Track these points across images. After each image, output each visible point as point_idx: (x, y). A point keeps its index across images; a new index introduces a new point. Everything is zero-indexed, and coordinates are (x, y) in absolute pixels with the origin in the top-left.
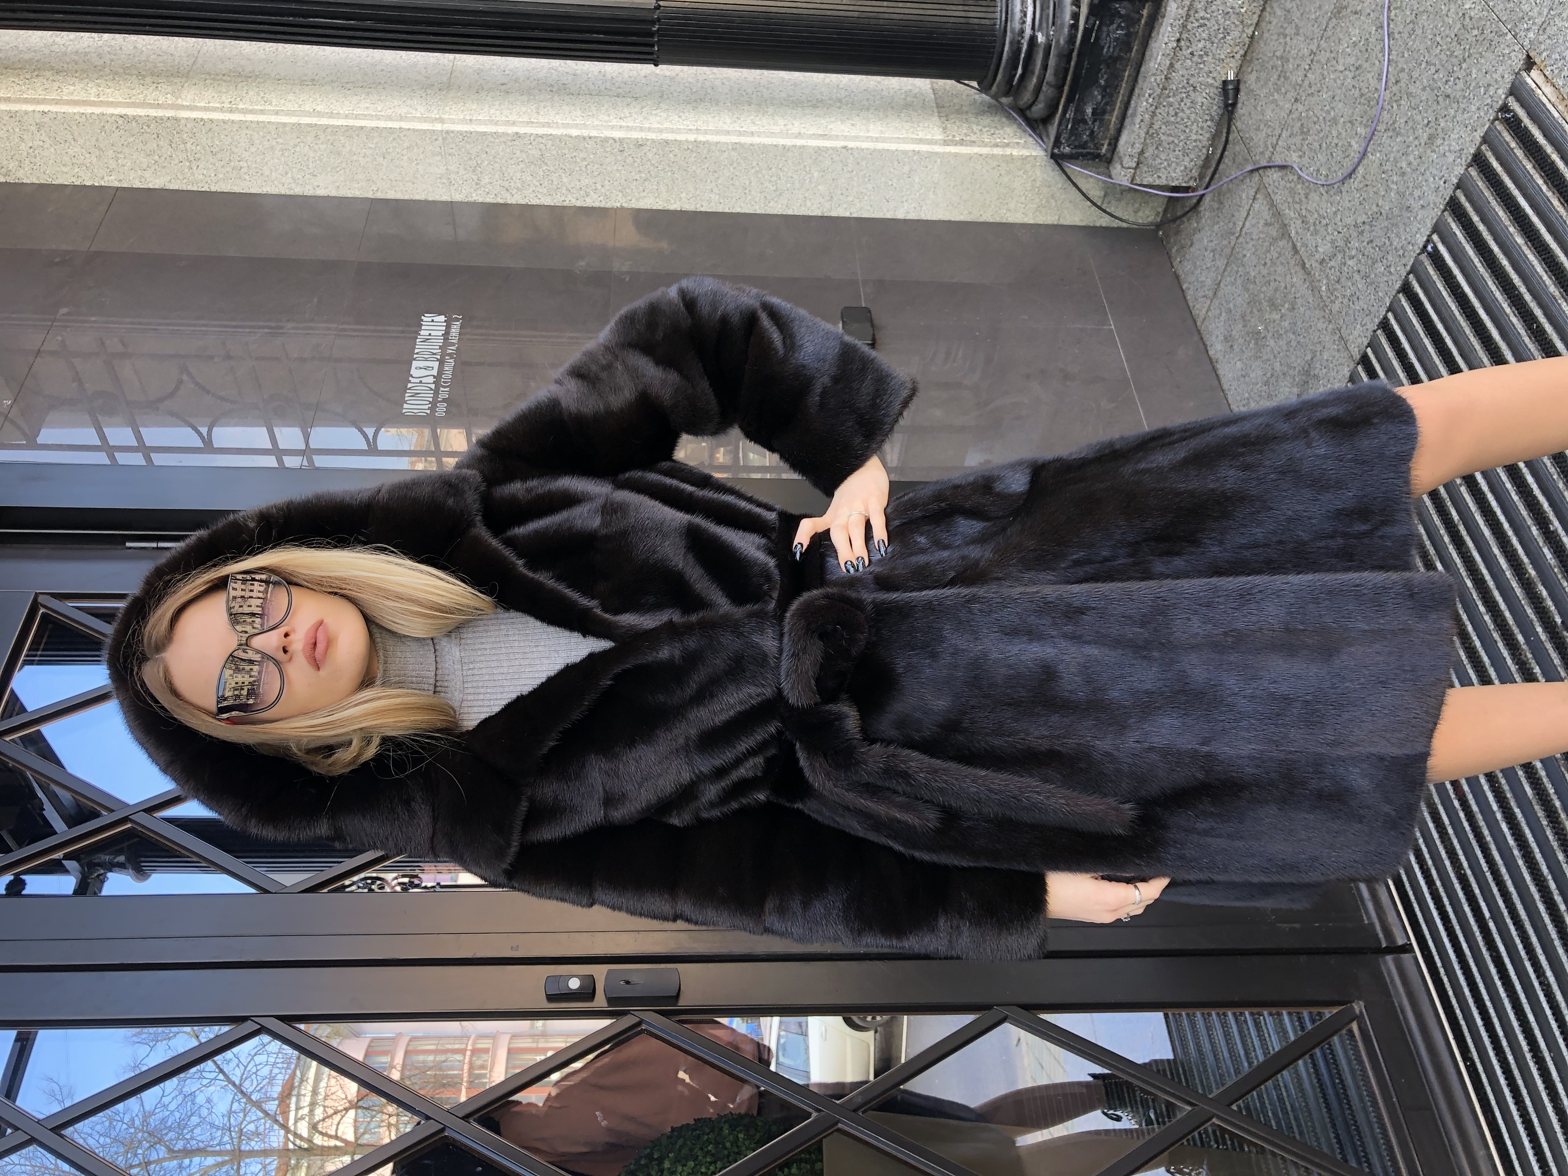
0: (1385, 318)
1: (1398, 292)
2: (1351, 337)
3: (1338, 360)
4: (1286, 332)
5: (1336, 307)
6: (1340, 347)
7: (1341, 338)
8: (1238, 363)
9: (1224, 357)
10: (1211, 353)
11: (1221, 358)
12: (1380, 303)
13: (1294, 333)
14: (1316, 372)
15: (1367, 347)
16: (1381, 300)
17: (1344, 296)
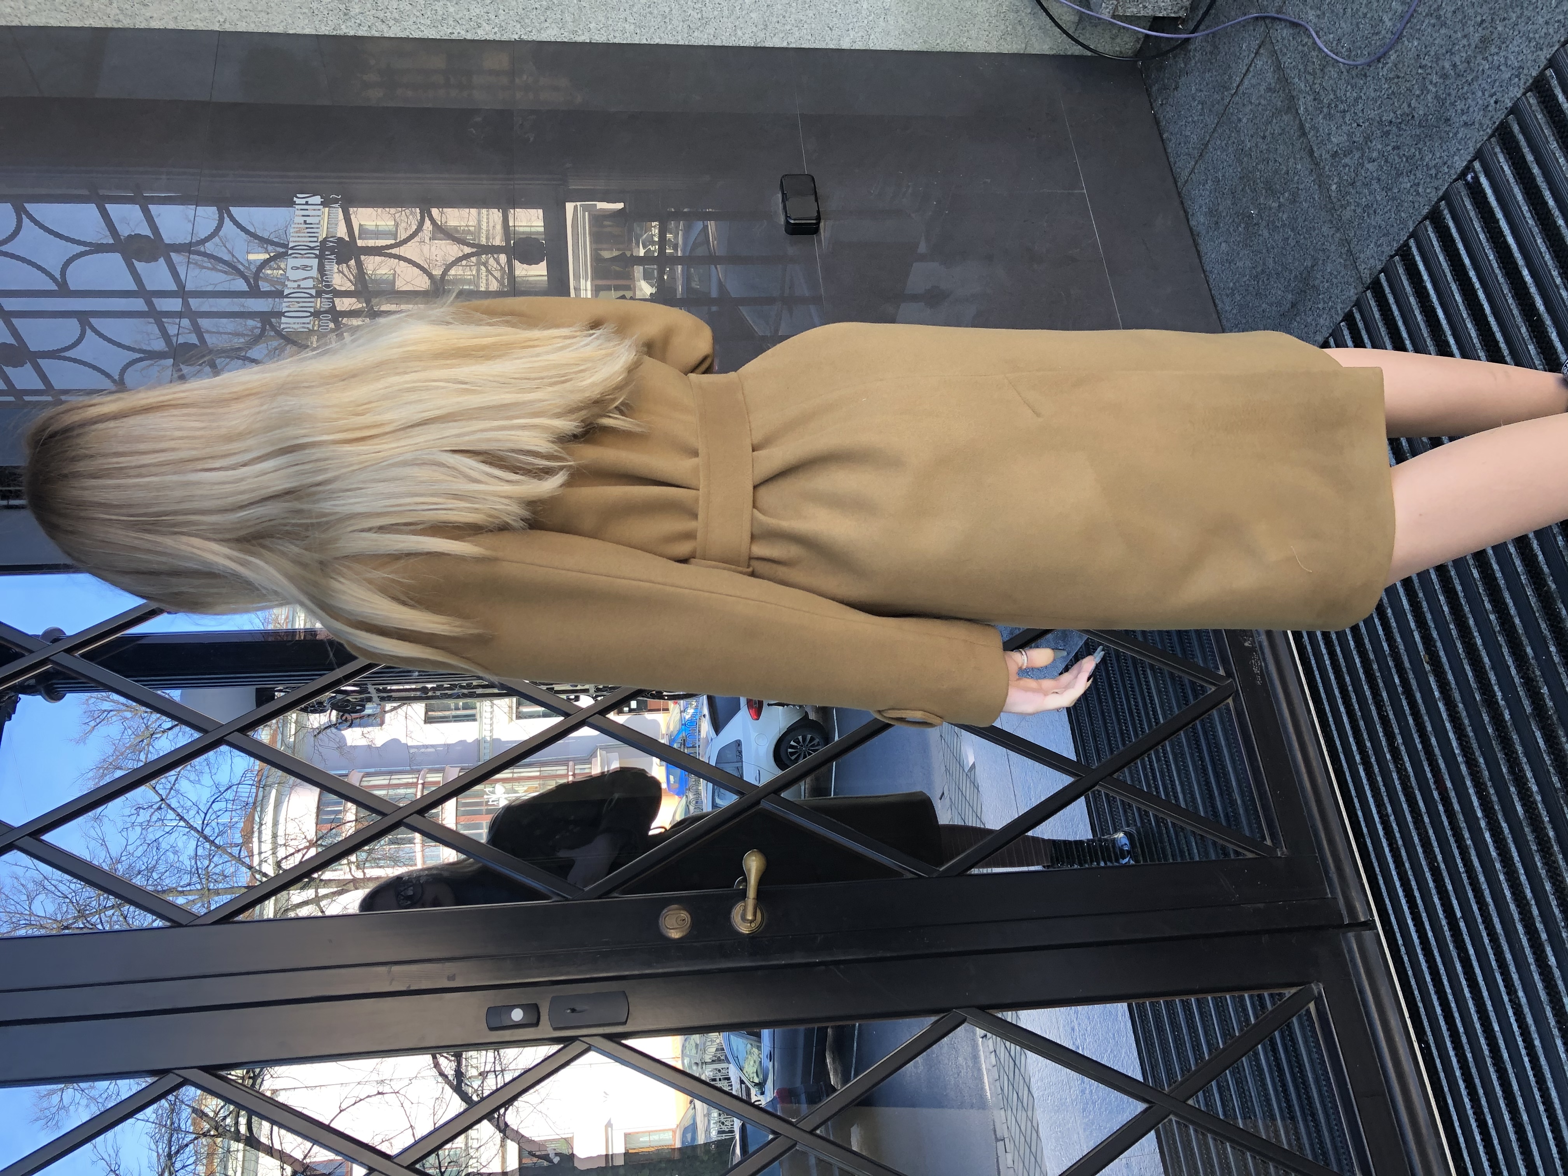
0: (1406, 244)
1: (1425, 218)
2: (1362, 255)
3: (1343, 277)
4: (1284, 225)
5: (1347, 214)
6: (1348, 263)
7: (1349, 251)
8: (1223, 245)
9: (1208, 232)
10: (1193, 223)
11: (1204, 232)
12: (1401, 226)
13: (1293, 230)
14: (1317, 282)
15: (1380, 272)
16: (1403, 222)
17: (1358, 205)
